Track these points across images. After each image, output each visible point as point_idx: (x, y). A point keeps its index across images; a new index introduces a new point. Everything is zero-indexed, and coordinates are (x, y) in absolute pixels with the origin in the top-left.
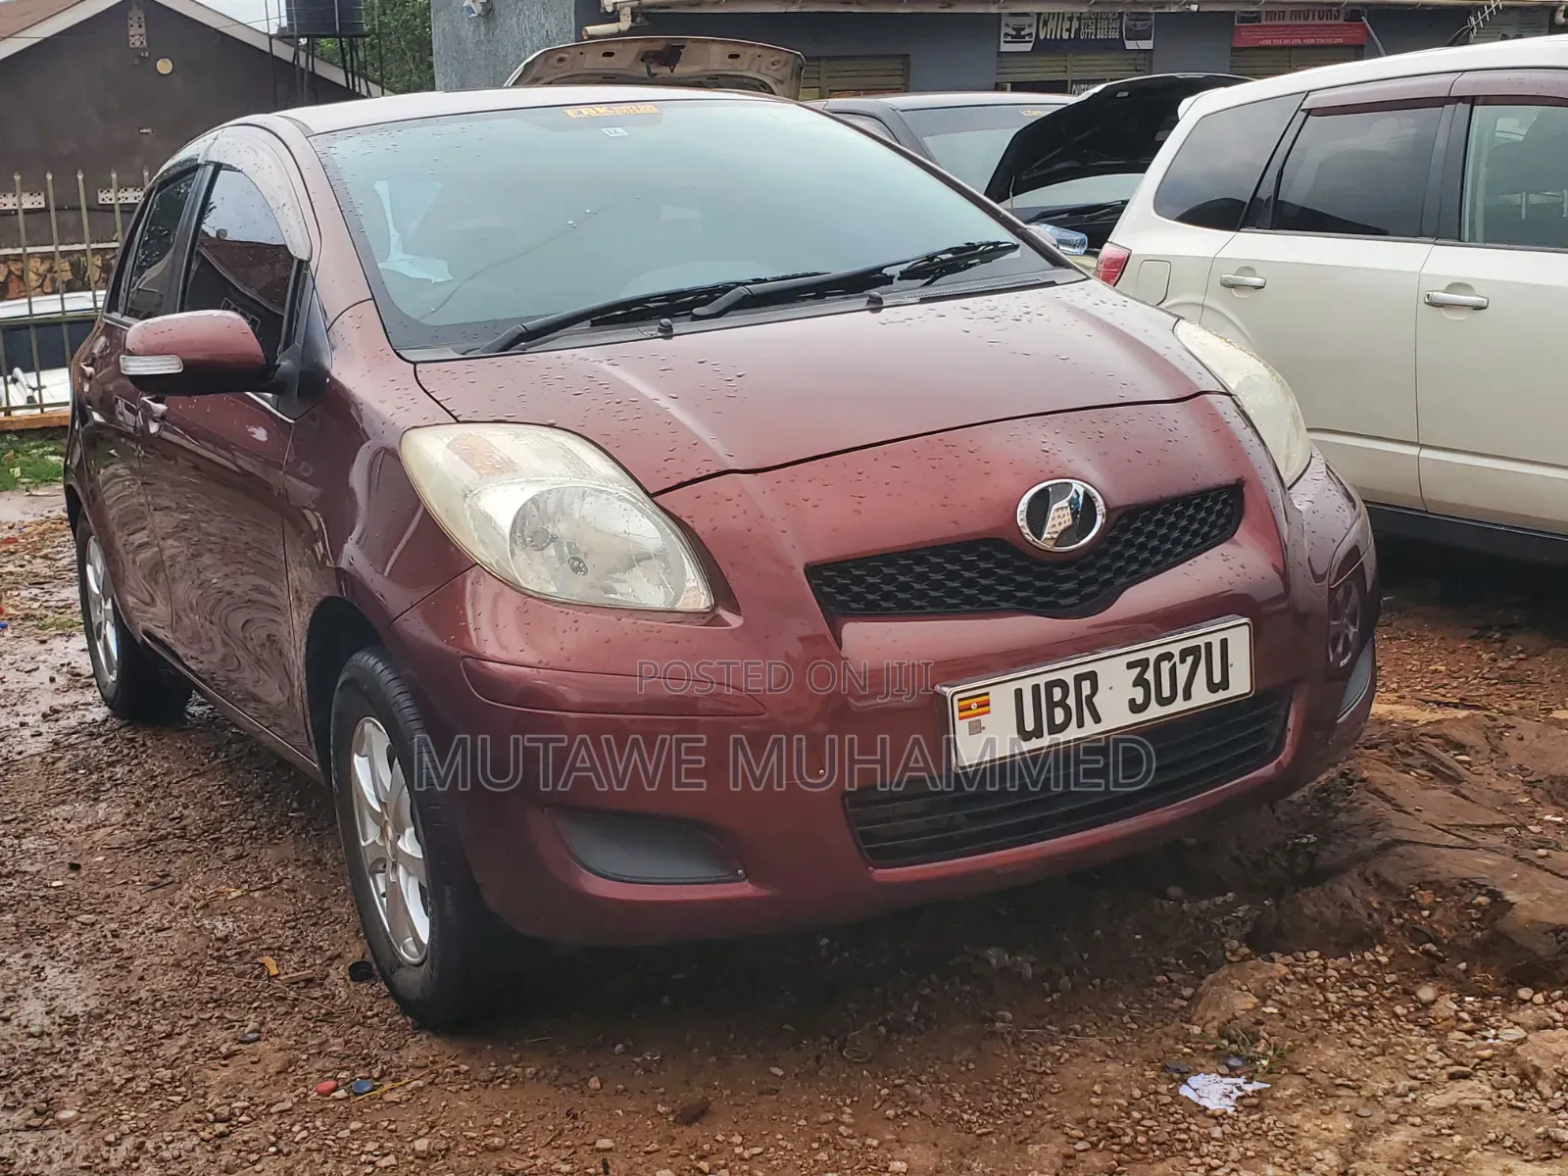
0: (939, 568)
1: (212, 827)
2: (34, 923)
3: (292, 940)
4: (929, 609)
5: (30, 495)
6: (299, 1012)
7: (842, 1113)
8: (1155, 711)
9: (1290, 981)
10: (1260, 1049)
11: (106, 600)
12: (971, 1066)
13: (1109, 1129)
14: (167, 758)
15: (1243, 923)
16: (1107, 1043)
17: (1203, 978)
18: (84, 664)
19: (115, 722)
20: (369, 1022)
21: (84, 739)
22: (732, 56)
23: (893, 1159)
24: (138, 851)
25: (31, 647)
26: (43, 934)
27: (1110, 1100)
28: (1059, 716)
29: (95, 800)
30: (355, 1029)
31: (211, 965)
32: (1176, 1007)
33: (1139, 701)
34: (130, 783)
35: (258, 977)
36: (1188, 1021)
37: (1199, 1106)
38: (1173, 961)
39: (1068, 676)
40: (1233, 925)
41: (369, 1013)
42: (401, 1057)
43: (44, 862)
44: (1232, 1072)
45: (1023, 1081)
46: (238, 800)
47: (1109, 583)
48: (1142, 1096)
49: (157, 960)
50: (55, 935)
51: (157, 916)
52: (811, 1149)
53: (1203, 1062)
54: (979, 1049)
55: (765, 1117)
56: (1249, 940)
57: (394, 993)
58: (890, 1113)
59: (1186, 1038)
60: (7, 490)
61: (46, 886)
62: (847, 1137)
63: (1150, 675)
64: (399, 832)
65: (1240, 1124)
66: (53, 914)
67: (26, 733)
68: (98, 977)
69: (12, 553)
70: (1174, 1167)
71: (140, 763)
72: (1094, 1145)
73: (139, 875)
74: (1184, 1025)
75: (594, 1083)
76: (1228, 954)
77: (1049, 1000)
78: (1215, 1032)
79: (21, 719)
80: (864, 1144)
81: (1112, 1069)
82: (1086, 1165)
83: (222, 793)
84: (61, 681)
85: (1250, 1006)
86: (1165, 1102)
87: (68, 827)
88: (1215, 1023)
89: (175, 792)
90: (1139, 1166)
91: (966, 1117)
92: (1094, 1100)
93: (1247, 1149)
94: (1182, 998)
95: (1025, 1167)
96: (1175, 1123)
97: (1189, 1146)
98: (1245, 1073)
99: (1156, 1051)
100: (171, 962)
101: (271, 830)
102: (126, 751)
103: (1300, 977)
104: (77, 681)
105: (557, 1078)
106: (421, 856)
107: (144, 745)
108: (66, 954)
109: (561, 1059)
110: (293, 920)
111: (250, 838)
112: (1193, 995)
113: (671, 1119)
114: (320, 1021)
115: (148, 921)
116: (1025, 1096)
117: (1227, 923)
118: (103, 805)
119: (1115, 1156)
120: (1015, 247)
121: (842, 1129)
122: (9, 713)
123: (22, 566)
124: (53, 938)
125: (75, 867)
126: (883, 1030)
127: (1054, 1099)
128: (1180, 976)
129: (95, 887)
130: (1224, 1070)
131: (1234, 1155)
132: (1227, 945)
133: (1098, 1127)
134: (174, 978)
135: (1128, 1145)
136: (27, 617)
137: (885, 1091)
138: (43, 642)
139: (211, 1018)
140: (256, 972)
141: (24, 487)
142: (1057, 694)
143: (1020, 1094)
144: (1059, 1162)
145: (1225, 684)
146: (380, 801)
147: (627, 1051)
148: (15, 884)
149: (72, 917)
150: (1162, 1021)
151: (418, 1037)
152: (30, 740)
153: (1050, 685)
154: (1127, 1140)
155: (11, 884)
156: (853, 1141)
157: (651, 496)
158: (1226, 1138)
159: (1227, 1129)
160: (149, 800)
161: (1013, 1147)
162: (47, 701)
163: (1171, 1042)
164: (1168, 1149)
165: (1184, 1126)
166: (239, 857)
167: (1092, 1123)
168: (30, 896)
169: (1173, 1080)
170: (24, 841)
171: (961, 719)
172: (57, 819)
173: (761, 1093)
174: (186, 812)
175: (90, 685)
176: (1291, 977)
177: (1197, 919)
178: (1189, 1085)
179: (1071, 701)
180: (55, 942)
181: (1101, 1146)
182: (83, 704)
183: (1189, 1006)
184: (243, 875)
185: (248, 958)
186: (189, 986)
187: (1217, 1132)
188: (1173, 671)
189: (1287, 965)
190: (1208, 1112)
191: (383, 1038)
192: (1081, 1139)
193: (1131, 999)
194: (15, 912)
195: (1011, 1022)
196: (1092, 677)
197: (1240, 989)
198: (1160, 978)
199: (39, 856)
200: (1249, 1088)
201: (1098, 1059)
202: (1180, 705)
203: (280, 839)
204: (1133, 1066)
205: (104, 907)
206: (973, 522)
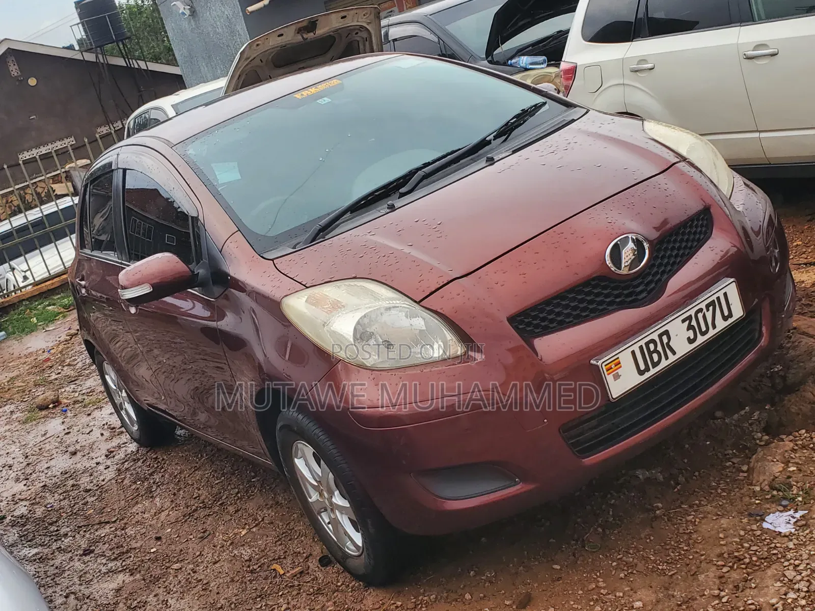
0: (574, 299)
1: (217, 497)
2: (151, 576)
3: (283, 551)
4: (575, 321)
5: (46, 331)
6: (304, 592)
7: (598, 582)
8: (701, 340)
9: (796, 450)
10: (795, 492)
11: (121, 392)
12: (652, 538)
13: (736, 557)
14: (177, 463)
15: (759, 422)
16: (715, 507)
17: (750, 458)
18: (115, 421)
19: (143, 450)
20: (340, 588)
21: (131, 464)
22: (343, 18)
23: (633, 601)
24: (186, 521)
25: (84, 419)
26: (158, 581)
27: (729, 540)
28: (655, 357)
29: (152, 497)
30: (335, 594)
31: (249, 577)
32: (742, 478)
33: (692, 337)
34: (165, 483)
35: (275, 577)
36: (751, 484)
37: (776, 532)
38: (731, 452)
39: (655, 336)
40: (755, 425)
41: (339, 584)
42: (365, 605)
43: (142, 540)
44: (785, 509)
45: (681, 540)
46: (223, 478)
47: (660, 280)
48: (745, 534)
49: (221, 581)
50: (165, 580)
51: (210, 555)
52: (590, 606)
53: (768, 506)
54: (652, 528)
55: (561, 594)
56: (766, 430)
57: (347, 569)
58: (622, 575)
59: (754, 494)
60: (33, 331)
61: (148, 553)
62: (606, 595)
63: (694, 323)
64: (331, 494)
65: (802, 538)
66: (158, 568)
67: (101, 467)
68: (196, 598)
69: (51, 367)
70: (776, 569)
71: (165, 470)
72: (731, 567)
73: (191, 535)
74: (750, 487)
75: (468, 596)
76: (758, 441)
77: (676, 490)
78: (767, 487)
79: (95, 461)
80: (616, 596)
81: (724, 522)
82: (732, 580)
83: (214, 476)
84: (107, 434)
85: (781, 469)
86: (758, 534)
87: (146, 516)
88: (766, 482)
89: (190, 482)
90: (758, 573)
91: (660, 567)
92: (722, 543)
93: (810, 551)
94: (743, 472)
95: (701, 588)
96: (767, 545)
97: (780, 556)
98: (792, 508)
99: (742, 506)
100: (229, 580)
101: (247, 492)
102: (156, 466)
103: (801, 446)
104: (115, 432)
105: (447, 597)
106: (349, 506)
107: (163, 459)
108: (175, 589)
109: (445, 586)
110: (279, 540)
111: (238, 499)
112: (748, 469)
113: (514, 607)
114: (316, 594)
115: (207, 559)
116: (685, 548)
117: (751, 425)
118: (158, 499)
119: (745, 571)
120: (545, 104)
121: (602, 591)
122: (88, 459)
123: (59, 373)
124: (164, 582)
125: (158, 539)
126: (600, 530)
127: (700, 546)
128: (738, 460)
129: (173, 547)
130: (781, 508)
131: (805, 556)
132: (755, 437)
133: (729, 557)
134: (233, 589)
135: (748, 563)
136: (75, 402)
137: (614, 564)
138: (89, 415)
139: (261, 607)
140: (274, 575)
141: (41, 327)
142: (652, 347)
143: (683, 548)
144: (717, 582)
145: (730, 315)
146: (316, 481)
147: (476, 574)
148: (133, 556)
149: (169, 567)
150: (737, 487)
151: (369, 592)
152: (105, 472)
153: (647, 344)
154: (747, 560)
155: (131, 557)
156: (610, 596)
157: (418, 303)
158: (798, 546)
159: (795, 541)
160: (179, 490)
161: (691, 578)
162: (104, 447)
163: (747, 499)
164: (769, 560)
165: (773, 545)
166: (237, 511)
167: (726, 555)
168: (143, 560)
169: (758, 521)
170: (127, 530)
171: (608, 374)
172: (138, 514)
173: (553, 581)
174: (200, 492)
175: (122, 432)
176: (796, 448)
177: (735, 426)
178: (766, 521)
179: (659, 348)
180: (166, 584)
181: (735, 567)
182: (123, 444)
183: (749, 476)
184: (243, 520)
185: (266, 567)
186: (243, 591)
187: (791, 545)
188: (704, 317)
189: (791, 441)
190: (783, 534)
191: (351, 596)
192: (724, 566)
193: (717, 479)
194: (140, 572)
195: (662, 508)
196: (666, 333)
197: (773, 461)
198: (728, 464)
199: (137, 537)
200: (798, 515)
201: (715, 518)
202: (712, 333)
203: (253, 495)
204: (734, 517)
205: (181, 557)
206: (585, 271)
